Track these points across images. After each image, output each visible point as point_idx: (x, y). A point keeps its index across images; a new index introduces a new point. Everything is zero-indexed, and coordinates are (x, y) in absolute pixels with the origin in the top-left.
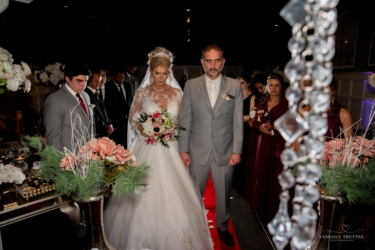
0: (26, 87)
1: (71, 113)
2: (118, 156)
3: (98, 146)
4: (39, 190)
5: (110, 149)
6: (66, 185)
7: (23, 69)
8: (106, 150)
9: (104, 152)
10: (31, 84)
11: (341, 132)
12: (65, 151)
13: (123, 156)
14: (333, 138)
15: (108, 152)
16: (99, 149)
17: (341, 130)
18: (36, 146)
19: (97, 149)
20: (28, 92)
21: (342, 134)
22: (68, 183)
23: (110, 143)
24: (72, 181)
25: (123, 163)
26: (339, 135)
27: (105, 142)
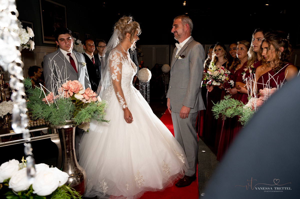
0: (31, 46)
1: (51, 61)
2: (85, 96)
3: (68, 86)
4: (35, 122)
5: (77, 88)
6: (41, 112)
7: (27, 32)
8: (74, 89)
9: (72, 90)
10: (34, 44)
11: (269, 78)
12: (41, 87)
13: (89, 96)
14: (263, 84)
15: (75, 90)
16: (69, 88)
17: (270, 75)
18: (28, 86)
19: (67, 88)
20: (32, 50)
21: (270, 80)
22: (42, 111)
23: (78, 85)
24: (45, 110)
25: (89, 102)
26: (268, 81)
27: (74, 83)
